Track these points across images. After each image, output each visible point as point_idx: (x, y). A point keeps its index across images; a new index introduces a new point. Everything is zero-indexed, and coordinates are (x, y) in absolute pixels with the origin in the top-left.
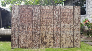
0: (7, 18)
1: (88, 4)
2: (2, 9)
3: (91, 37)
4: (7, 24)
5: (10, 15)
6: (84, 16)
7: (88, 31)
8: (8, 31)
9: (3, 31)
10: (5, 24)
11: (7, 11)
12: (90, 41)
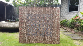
0: (11, 11)
1: (81, 1)
2: (6, 3)
3: (80, 31)
4: (11, 17)
5: (13, 9)
6: (76, 12)
7: (79, 26)
8: (7, 24)
9: (3, 24)
10: (10, 17)
11: (11, 6)
12: (76, 36)
